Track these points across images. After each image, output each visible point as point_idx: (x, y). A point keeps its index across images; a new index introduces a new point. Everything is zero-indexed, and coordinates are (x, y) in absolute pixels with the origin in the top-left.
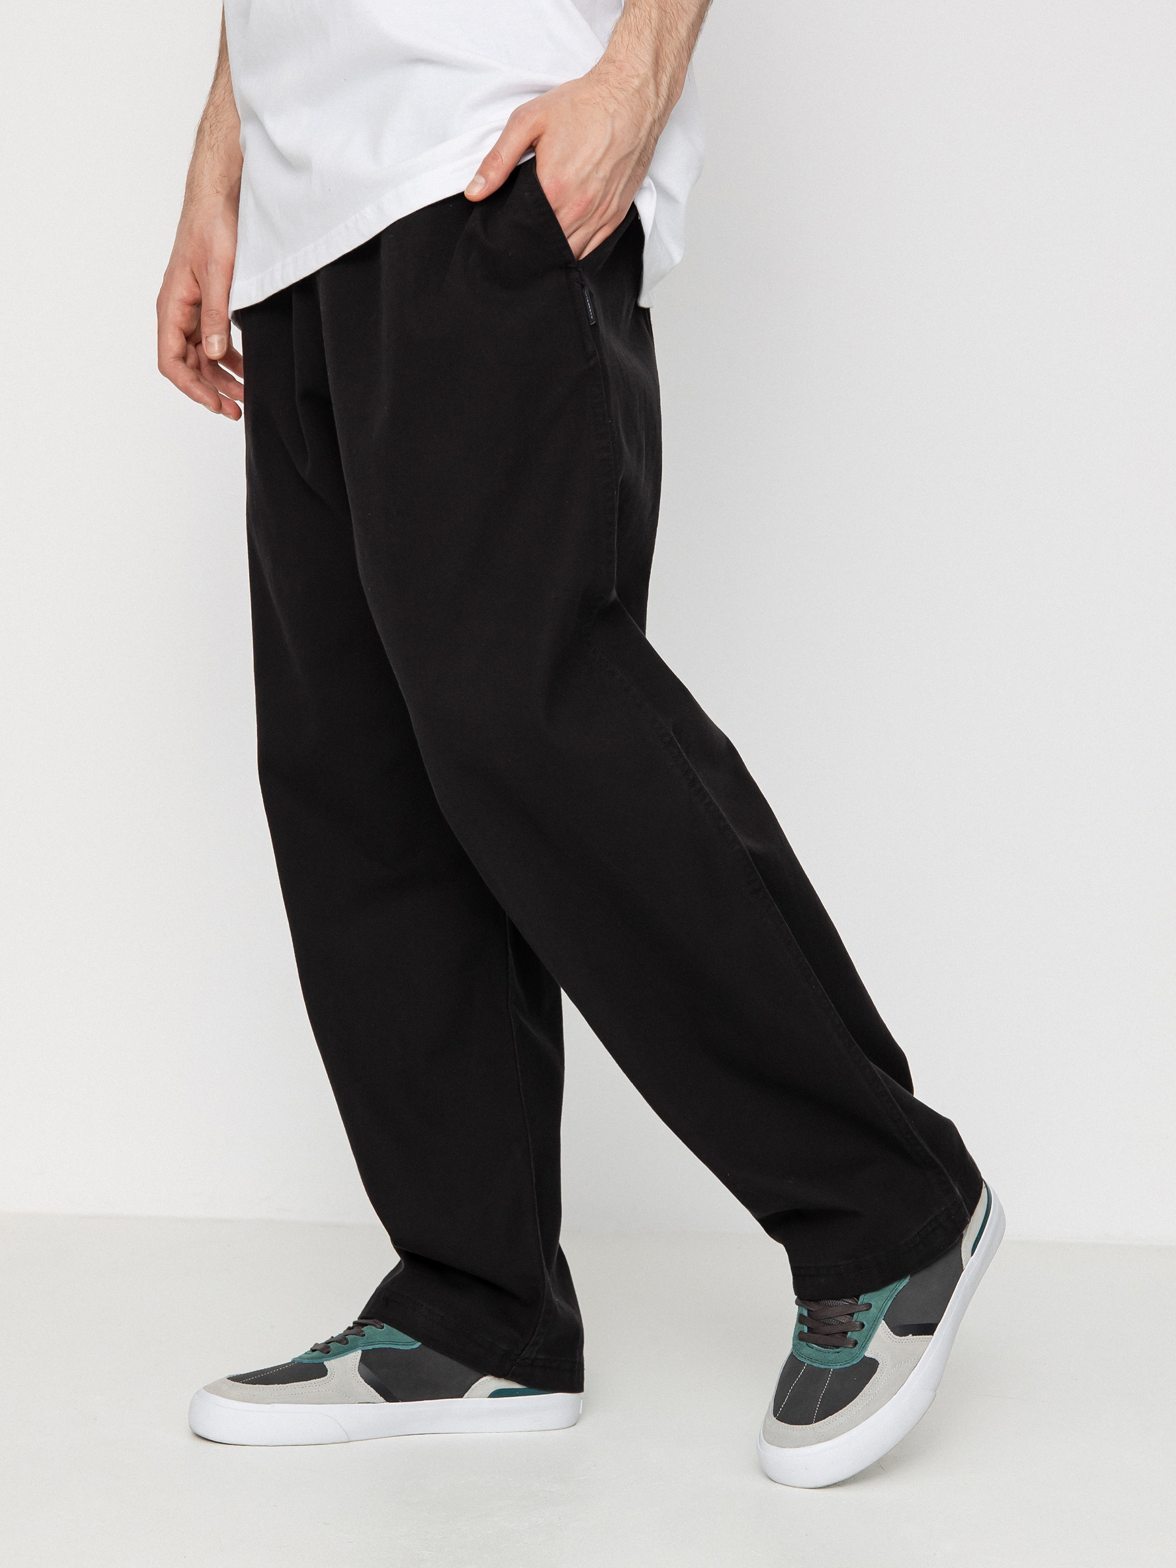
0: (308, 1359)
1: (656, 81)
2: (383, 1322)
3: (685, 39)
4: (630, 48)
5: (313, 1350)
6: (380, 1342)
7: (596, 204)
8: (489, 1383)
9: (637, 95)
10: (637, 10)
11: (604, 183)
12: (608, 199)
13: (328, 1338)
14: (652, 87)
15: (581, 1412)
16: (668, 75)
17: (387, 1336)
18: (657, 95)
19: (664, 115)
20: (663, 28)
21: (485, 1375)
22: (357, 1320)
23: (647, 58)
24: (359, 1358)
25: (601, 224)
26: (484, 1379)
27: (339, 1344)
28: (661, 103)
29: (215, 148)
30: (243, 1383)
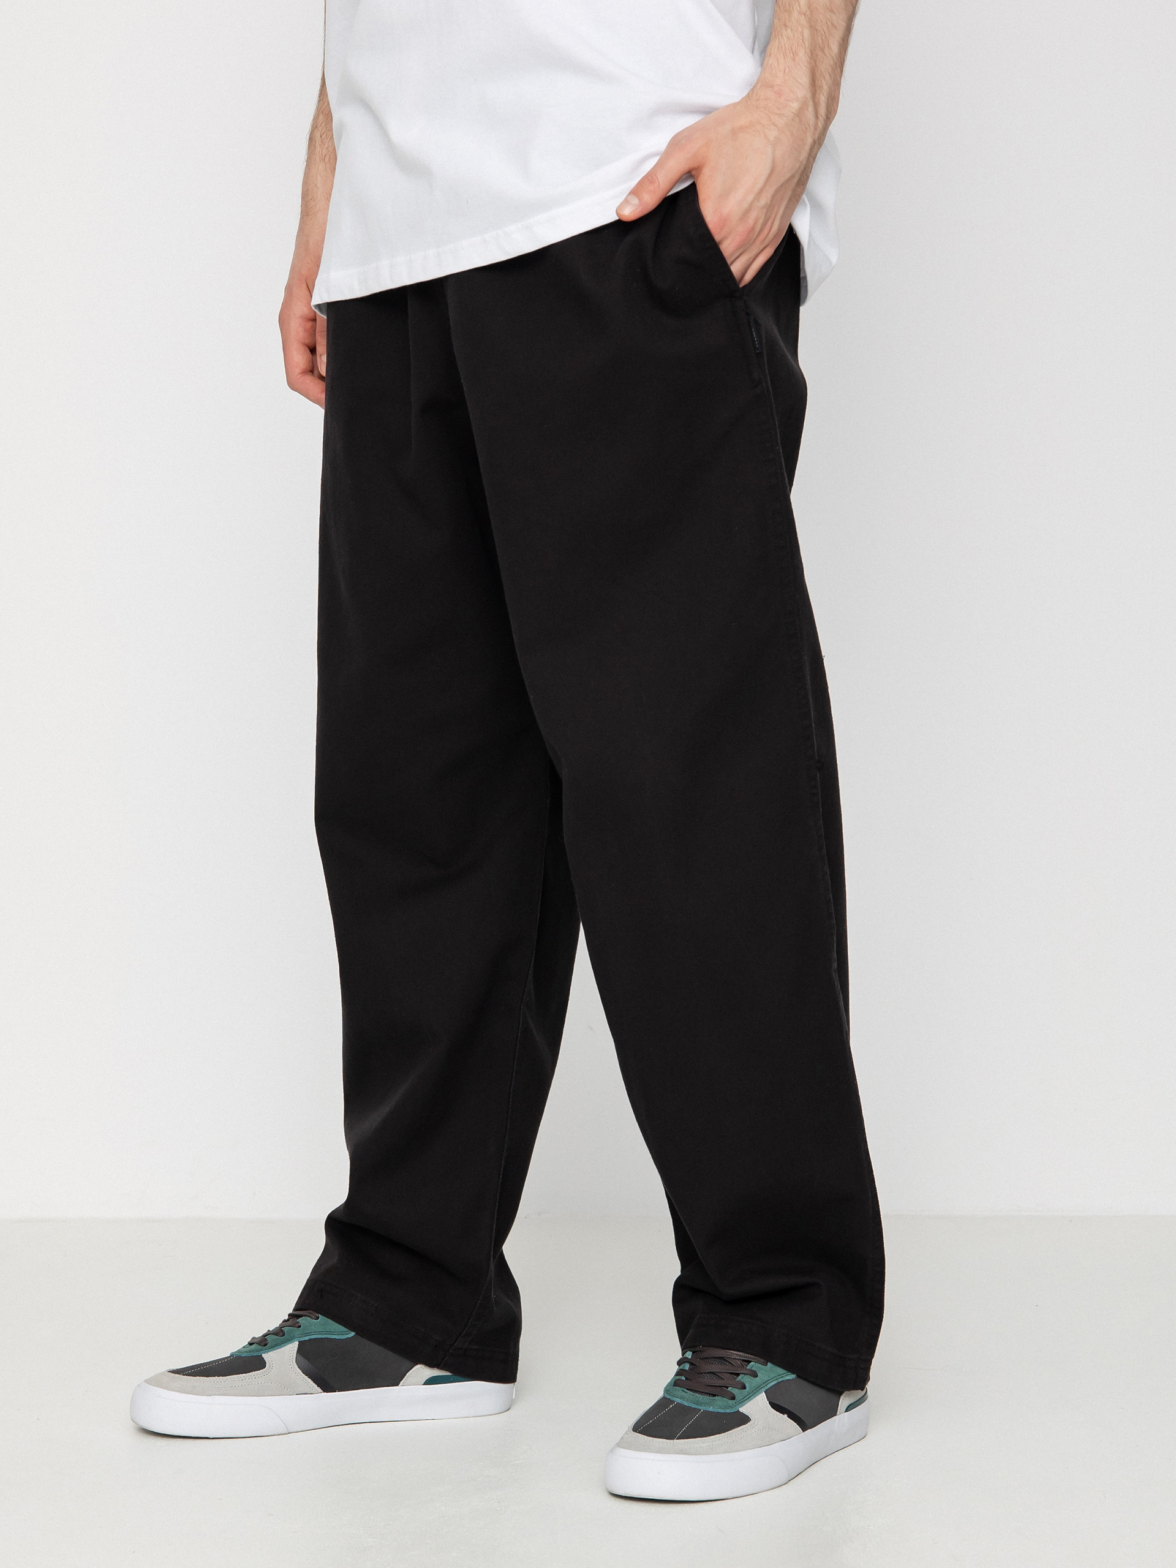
0: (246, 1352)
1: (814, 102)
2: (318, 1313)
3: (837, 55)
4: (787, 71)
5: (250, 1344)
6: (316, 1333)
7: (757, 230)
8: (421, 1372)
9: (797, 119)
10: (789, 31)
11: (765, 210)
12: (769, 224)
13: (265, 1331)
14: (811, 109)
15: (514, 1397)
16: (826, 95)
17: (323, 1327)
18: (817, 117)
19: (823, 134)
20: (815, 47)
21: (417, 1364)
22: (291, 1312)
23: (805, 80)
24: (296, 1349)
25: (762, 247)
26: (418, 1366)
27: (276, 1337)
28: (820, 125)
29: (327, 160)
30: (184, 1375)
